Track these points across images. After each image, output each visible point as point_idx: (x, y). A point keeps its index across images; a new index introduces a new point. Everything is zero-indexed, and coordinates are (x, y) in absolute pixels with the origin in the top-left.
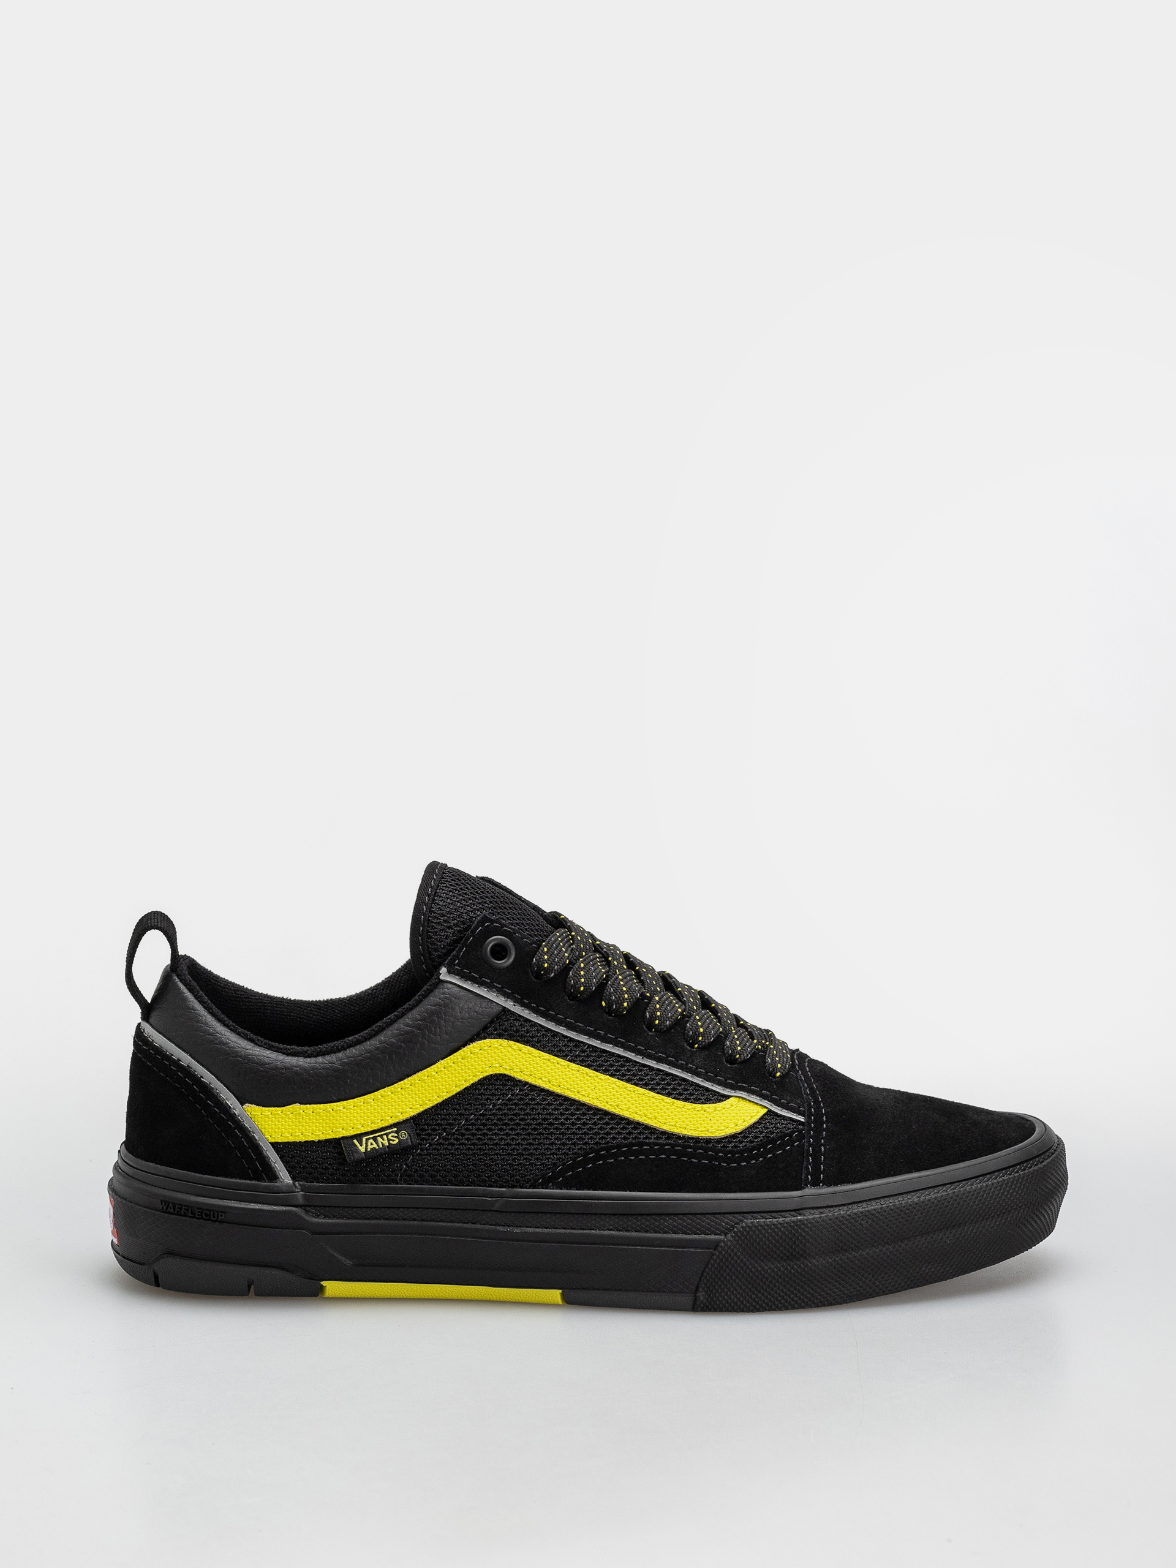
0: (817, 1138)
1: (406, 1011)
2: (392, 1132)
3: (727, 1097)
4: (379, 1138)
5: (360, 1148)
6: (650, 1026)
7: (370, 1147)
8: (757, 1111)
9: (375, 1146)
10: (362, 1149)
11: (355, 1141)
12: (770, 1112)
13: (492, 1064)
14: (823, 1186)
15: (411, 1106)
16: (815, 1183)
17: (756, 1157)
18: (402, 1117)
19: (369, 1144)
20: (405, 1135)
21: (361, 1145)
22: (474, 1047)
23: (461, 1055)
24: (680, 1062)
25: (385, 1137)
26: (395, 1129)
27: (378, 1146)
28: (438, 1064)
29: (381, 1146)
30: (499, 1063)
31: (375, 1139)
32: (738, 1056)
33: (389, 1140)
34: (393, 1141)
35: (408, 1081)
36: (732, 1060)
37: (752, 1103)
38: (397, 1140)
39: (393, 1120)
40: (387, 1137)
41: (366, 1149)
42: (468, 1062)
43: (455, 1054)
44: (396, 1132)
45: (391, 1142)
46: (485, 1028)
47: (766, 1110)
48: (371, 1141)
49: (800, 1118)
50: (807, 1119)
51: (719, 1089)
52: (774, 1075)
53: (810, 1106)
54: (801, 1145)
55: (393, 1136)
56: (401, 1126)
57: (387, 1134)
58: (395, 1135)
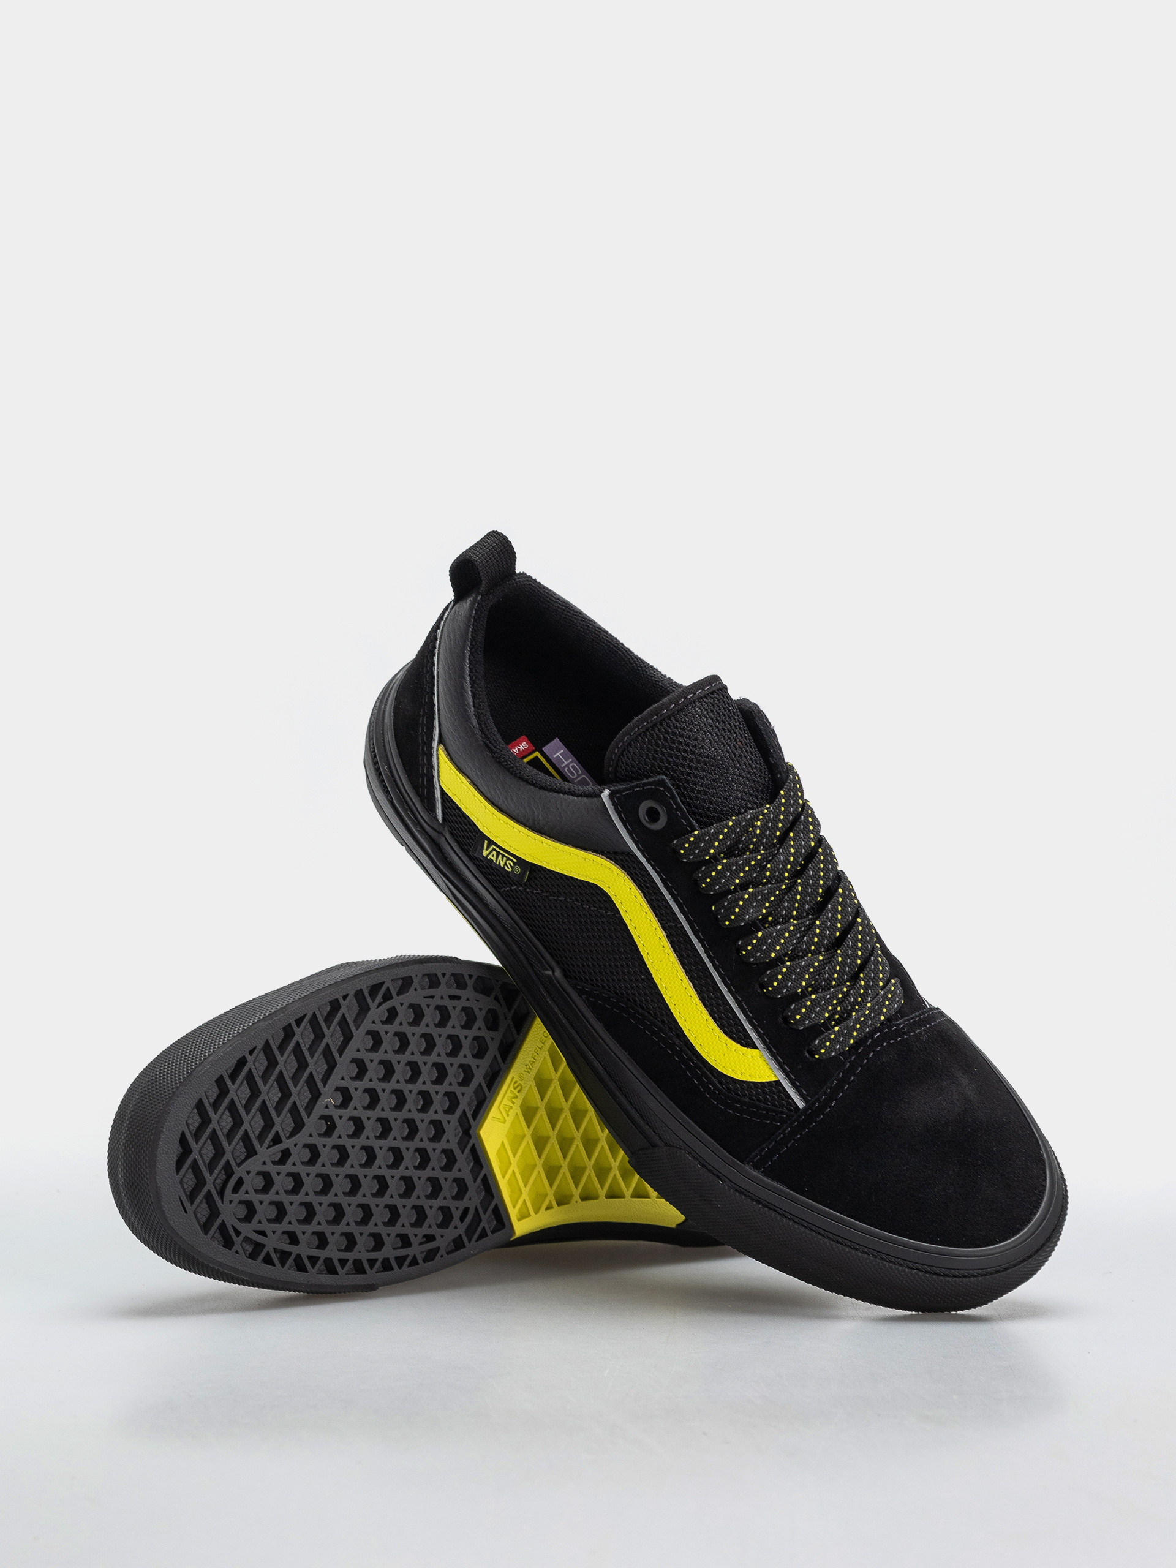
0: (795, 1131)
2: (512, 861)
4: (500, 856)
5: (484, 851)
6: (739, 950)
7: (490, 857)
8: (767, 1075)
9: (494, 859)
10: (485, 853)
11: (486, 842)
12: (778, 1083)
14: (762, 1172)
16: (756, 1167)
17: (735, 1110)
18: (523, 857)
19: (492, 854)
20: (518, 872)
21: (487, 850)
23: (584, 854)
24: (737, 995)
25: (505, 858)
26: (515, 861)
27: (496, 861)
28: (565, 846)
29: (498, 863)
31: (498, 854)
32: (792, 1021)
33: (505, 864)
34: (508, 867)
35: (540, 837)
36: (786, 1020)
37: (769, 1068)
38: (510, 870)
39: (516, 853)
40: (506, 861)
41: (488, 856)
43: (581, 850)
44: (515, 864)
45: (506, 867)
47: (777, 1080)
48: (494, 853)
49: (801, 1104)
50: (805, 1108)
51: (753, 1035)
52: (812, 1054)
53: (818, 1100)
54: (779, 1127)
55: (510, 864)
56: (520, 862)
57: (508, 859)
58: (512, 865)
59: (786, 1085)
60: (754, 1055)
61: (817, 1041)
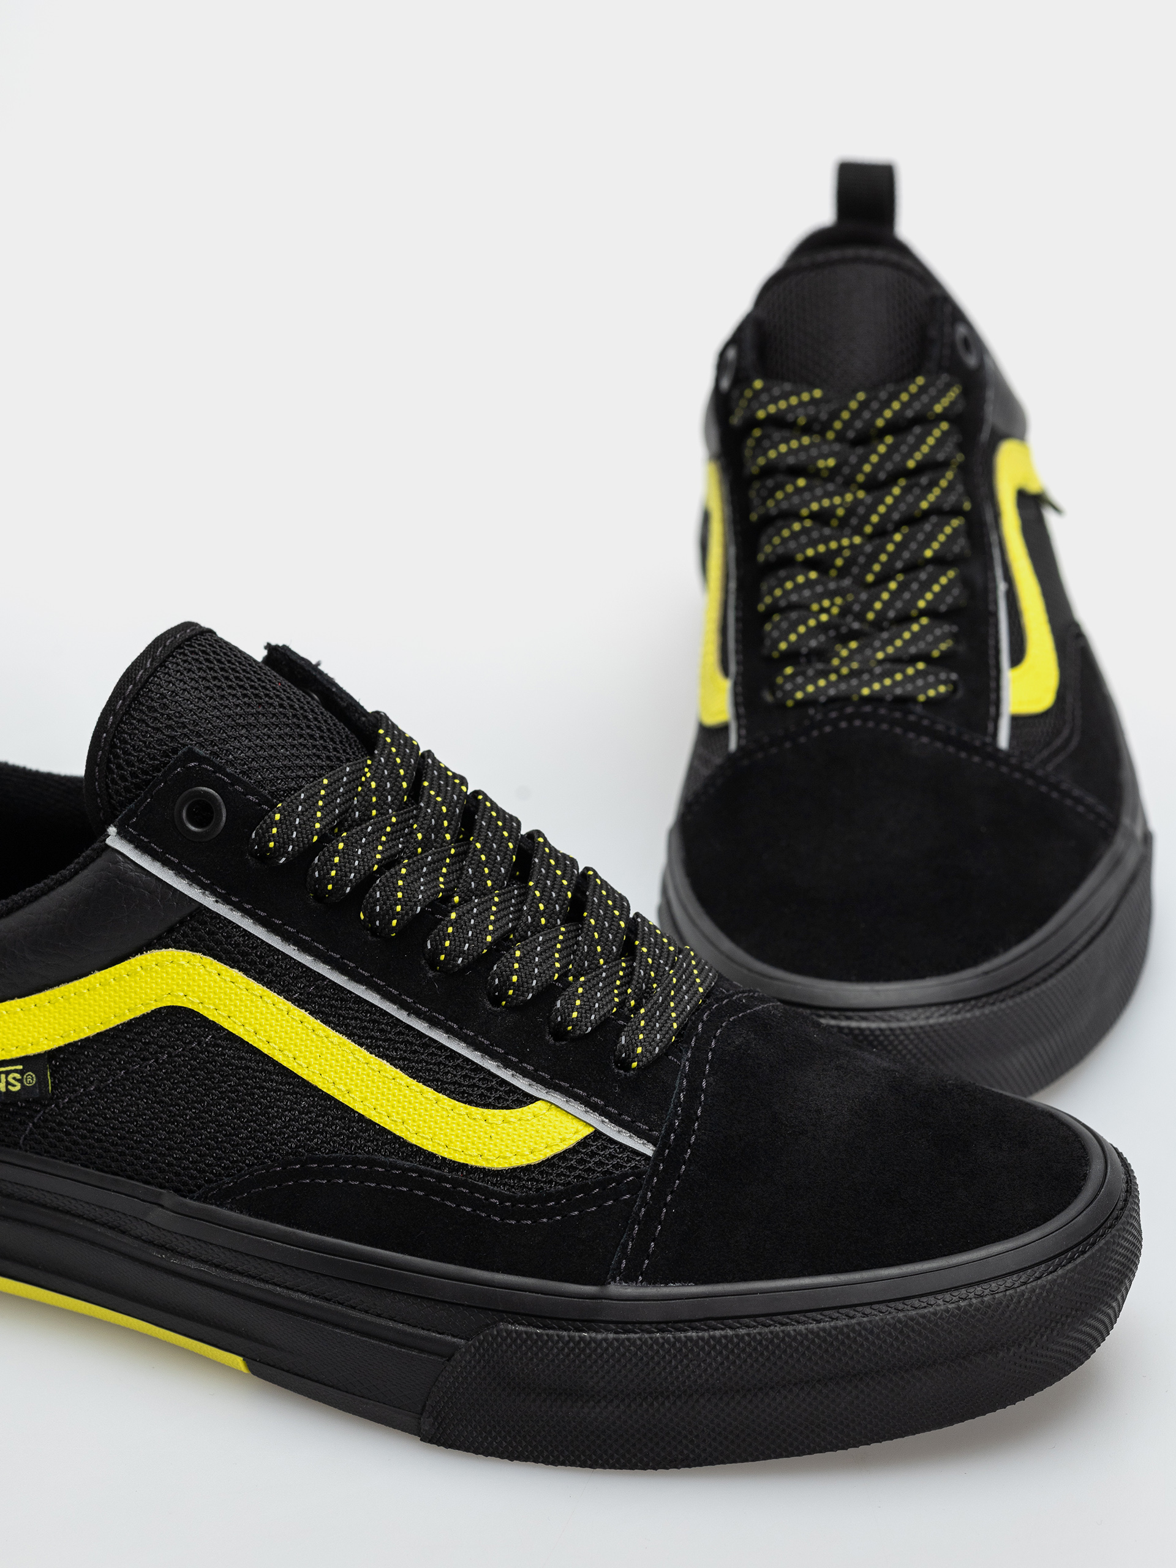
0: (659, 1195)
1: (55, 884)
2: (16, 1071)
3: (534, 1099)
6: (433, 962)
8: (573, 1130)
12: (597, 1135)
13: (172, 991)
14: (641, 1282)
15: (46, 1036)
16: (629, 1278)
17: (550, 1213)
18: (31, 1051)
20: (32, 1079)
22: (146, 960)
23: (125, 969)
24: (465, 1031)
25: (3, 1077)
26: (20, 1067)
28: (91, 977)
30: (183, 991)
32: (570, 1028)
33: (8, 1083)
34: (14, 1086)
35: (46, 995)
36: (559, 1033)
37: (570, 1117)
38: (18, 1087)
39: (17, 1053)
40: (6, 1077)
42: (136, 982)
43: (118, 966)
44: (21, 1072)
45: (10, 1087)
46: (171, 930)
47: (591, 1130)
49: (648, 1150)
50: (656, 1153)
51: (522, 1083)
52: (625, 1065)
53: (671, 1128)
54: (631, 1202)
55: (14, 1078)
56: (29, 1062)
57: (7, 1073)
58: (18, 1076)
59: (611, 1130)
60: (537, 1111)
61: (623, 1038)
